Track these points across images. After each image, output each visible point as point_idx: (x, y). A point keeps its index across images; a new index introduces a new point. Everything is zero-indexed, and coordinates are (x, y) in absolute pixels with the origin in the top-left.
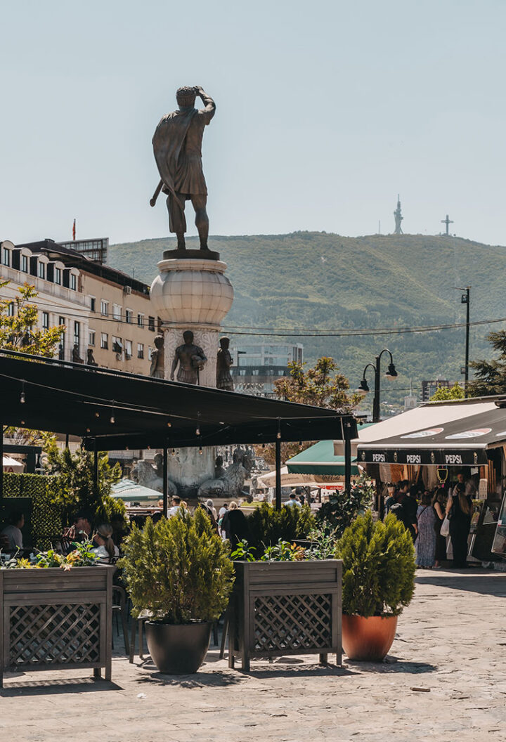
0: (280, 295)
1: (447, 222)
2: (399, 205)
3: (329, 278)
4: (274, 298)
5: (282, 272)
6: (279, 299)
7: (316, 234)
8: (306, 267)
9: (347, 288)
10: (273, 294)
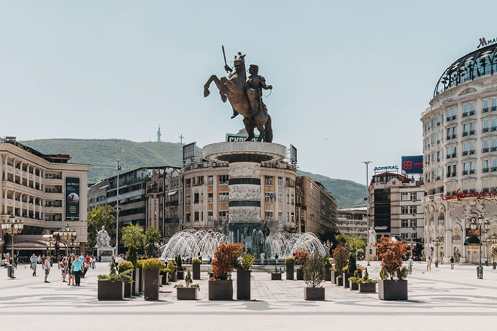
0: (102, 166)
1: (181, 137)
2: (159, 129)
3: (126, 159)
4: (99, 167)
5: (103, 156)
6: (101, 167)
7: (120, 140)
8: (115, 153)
9: (134, 164)
10: (99, 165)
